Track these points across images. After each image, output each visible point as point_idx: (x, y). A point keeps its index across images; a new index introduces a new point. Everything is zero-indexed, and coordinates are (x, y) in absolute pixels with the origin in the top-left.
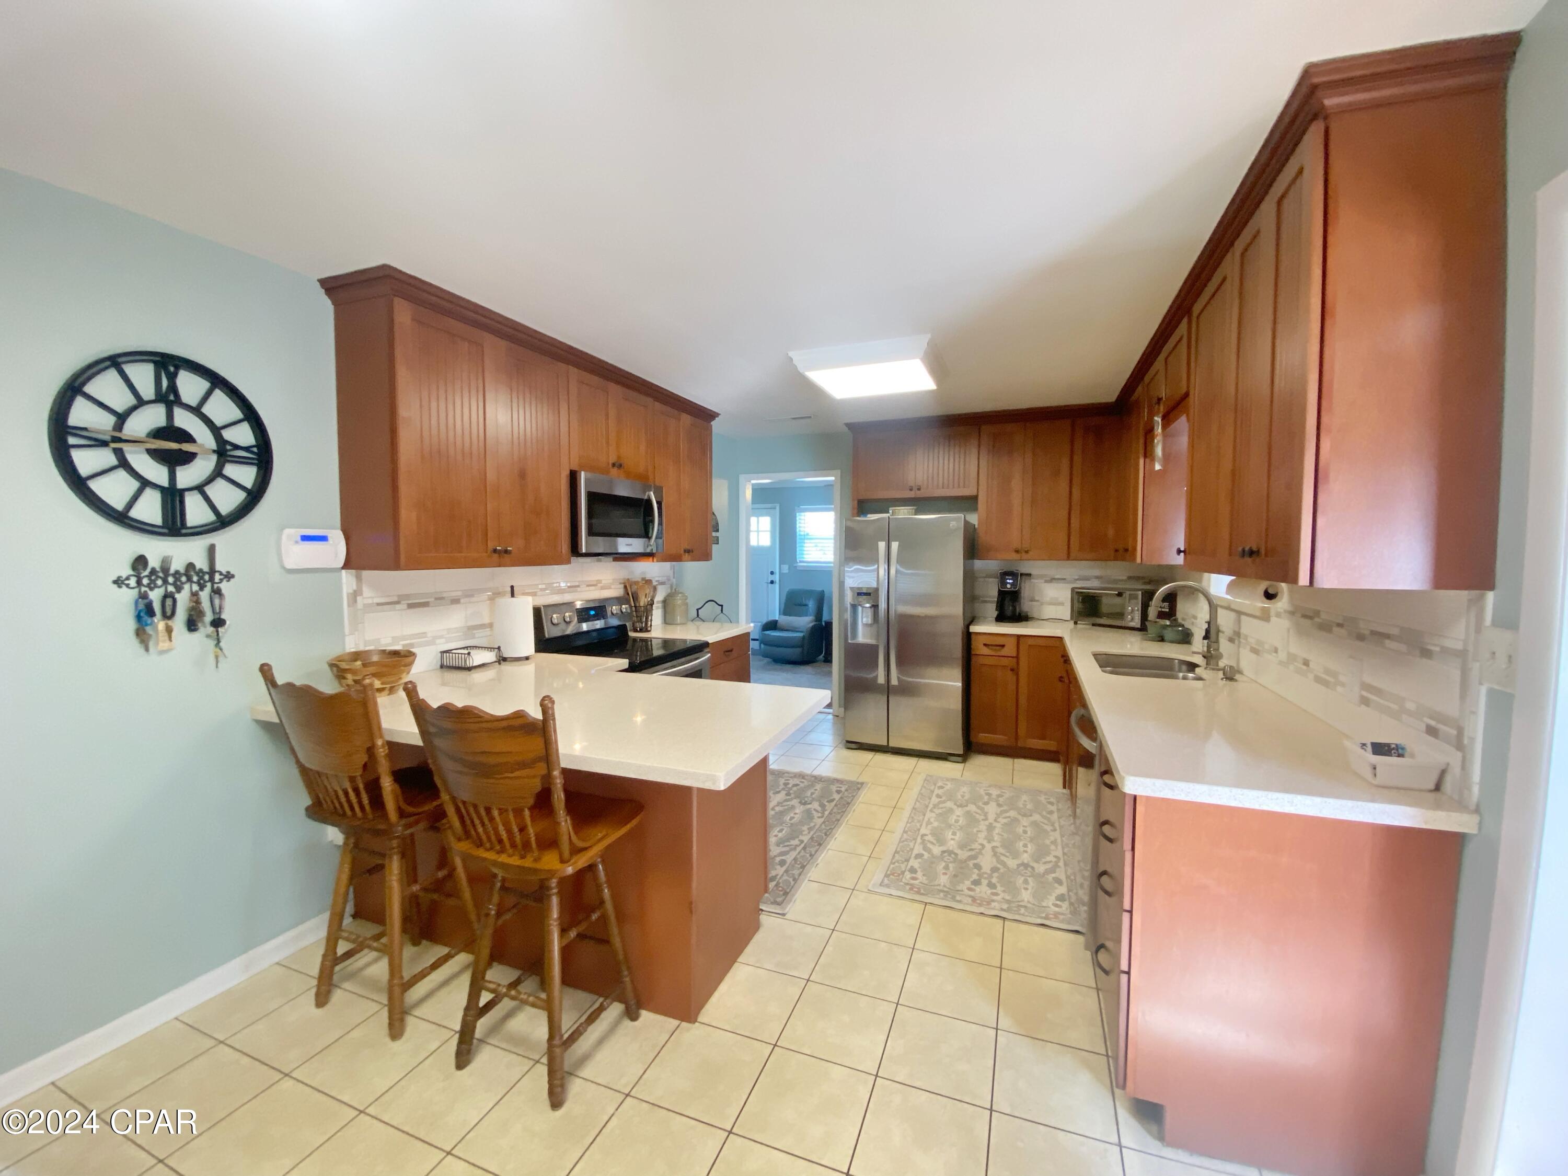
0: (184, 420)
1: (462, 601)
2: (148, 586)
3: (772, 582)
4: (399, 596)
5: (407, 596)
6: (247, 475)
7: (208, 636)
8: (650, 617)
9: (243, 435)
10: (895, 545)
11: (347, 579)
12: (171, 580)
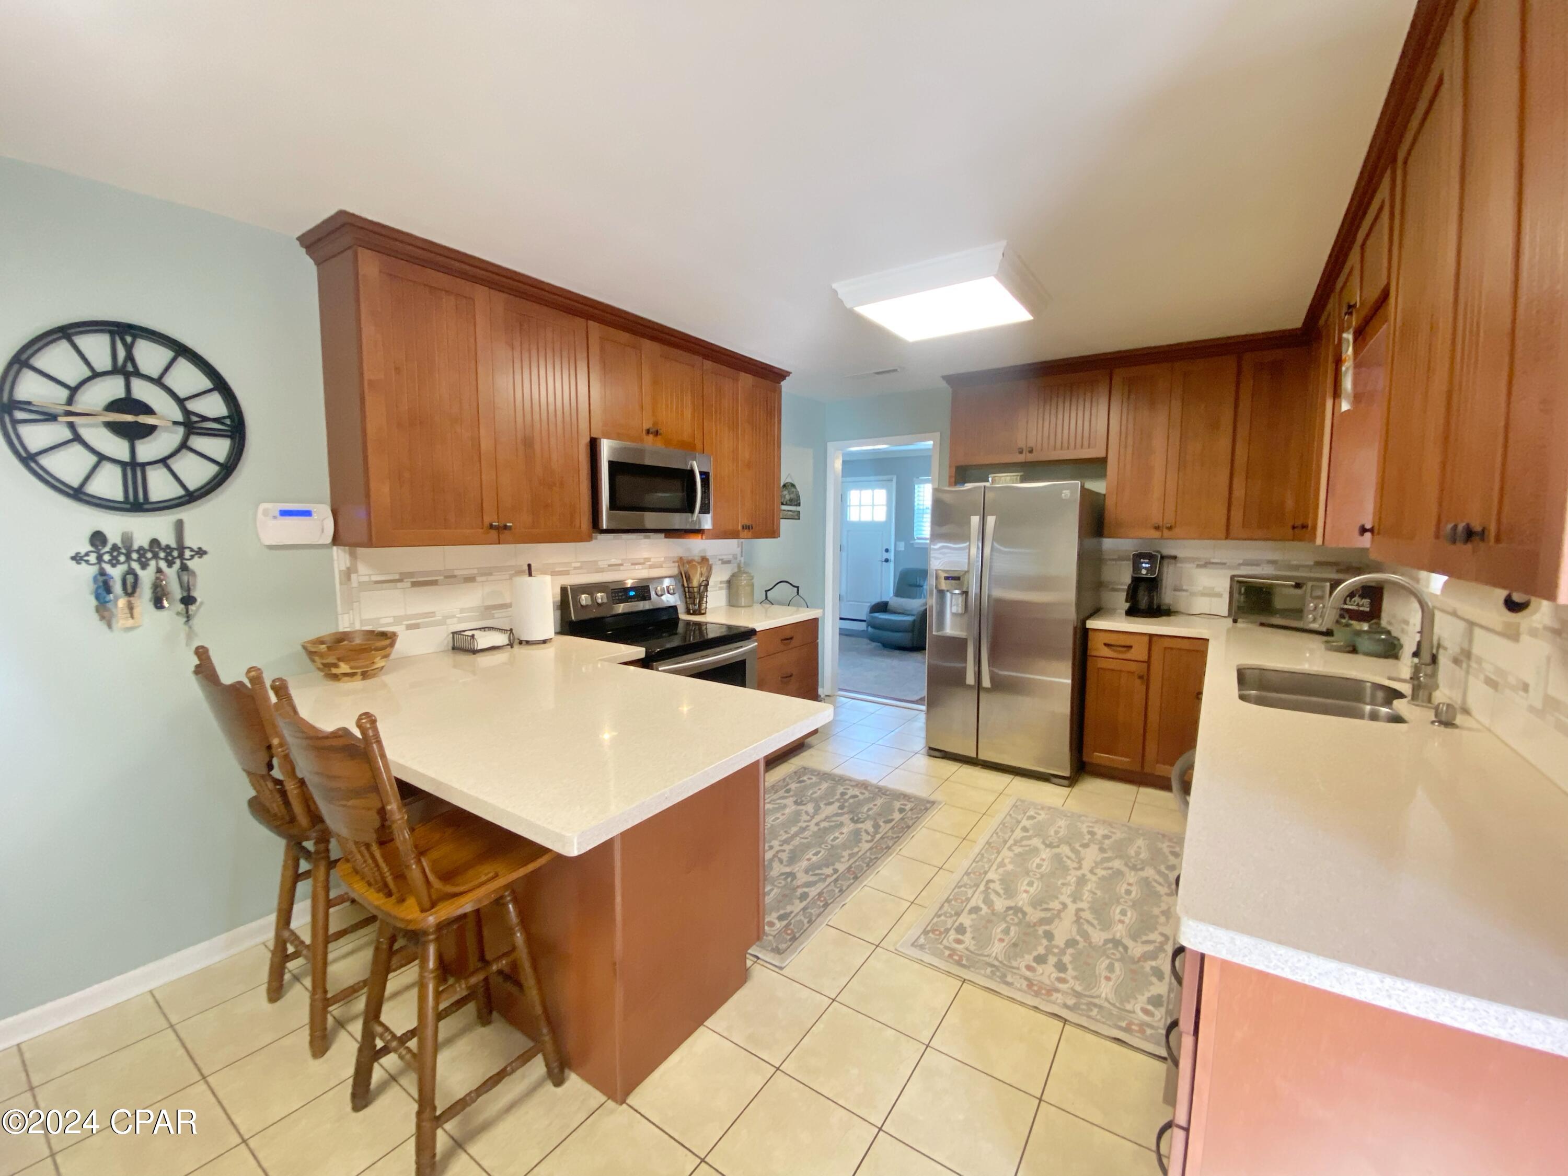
0: (143, 391)
1: (478, 579)
2: (110, 562)
3: (887, 561)
4: (401, 574)
5: (411, 575)
6: (219, 448)
7: (178, 614)
8: (705, 599)
9: (214, 406)
10: (991, 520)
11: (340, 557)
12: (135, 556)
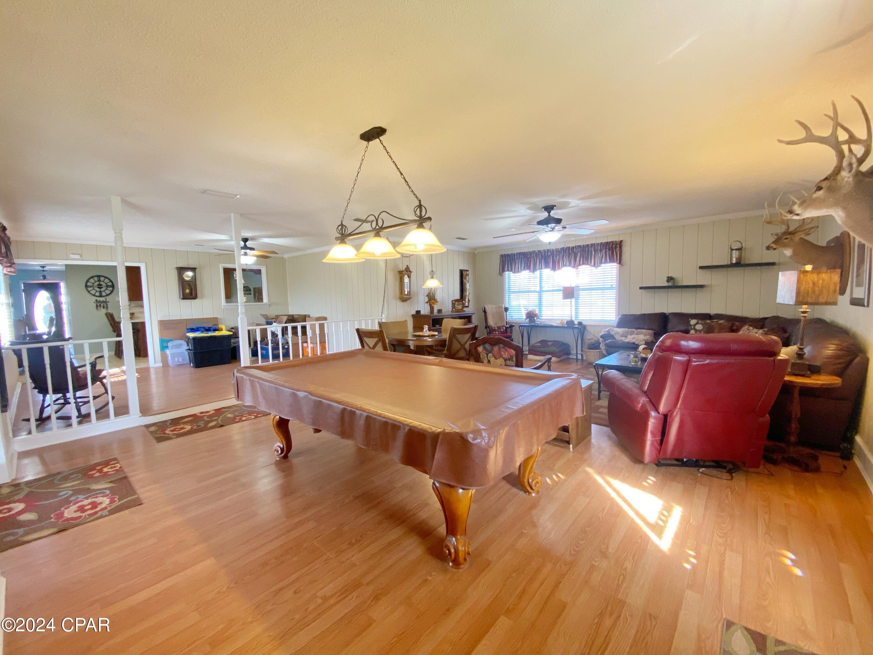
0: (101, 283)
2: (98, 303)
5: (140, 305)
6: (111, 289)
9: (110, 284)
12: (101, 302)
